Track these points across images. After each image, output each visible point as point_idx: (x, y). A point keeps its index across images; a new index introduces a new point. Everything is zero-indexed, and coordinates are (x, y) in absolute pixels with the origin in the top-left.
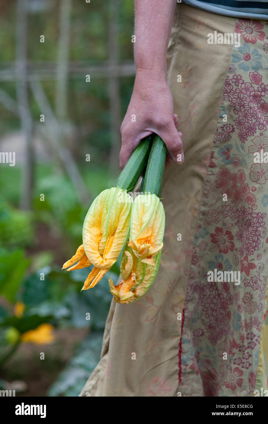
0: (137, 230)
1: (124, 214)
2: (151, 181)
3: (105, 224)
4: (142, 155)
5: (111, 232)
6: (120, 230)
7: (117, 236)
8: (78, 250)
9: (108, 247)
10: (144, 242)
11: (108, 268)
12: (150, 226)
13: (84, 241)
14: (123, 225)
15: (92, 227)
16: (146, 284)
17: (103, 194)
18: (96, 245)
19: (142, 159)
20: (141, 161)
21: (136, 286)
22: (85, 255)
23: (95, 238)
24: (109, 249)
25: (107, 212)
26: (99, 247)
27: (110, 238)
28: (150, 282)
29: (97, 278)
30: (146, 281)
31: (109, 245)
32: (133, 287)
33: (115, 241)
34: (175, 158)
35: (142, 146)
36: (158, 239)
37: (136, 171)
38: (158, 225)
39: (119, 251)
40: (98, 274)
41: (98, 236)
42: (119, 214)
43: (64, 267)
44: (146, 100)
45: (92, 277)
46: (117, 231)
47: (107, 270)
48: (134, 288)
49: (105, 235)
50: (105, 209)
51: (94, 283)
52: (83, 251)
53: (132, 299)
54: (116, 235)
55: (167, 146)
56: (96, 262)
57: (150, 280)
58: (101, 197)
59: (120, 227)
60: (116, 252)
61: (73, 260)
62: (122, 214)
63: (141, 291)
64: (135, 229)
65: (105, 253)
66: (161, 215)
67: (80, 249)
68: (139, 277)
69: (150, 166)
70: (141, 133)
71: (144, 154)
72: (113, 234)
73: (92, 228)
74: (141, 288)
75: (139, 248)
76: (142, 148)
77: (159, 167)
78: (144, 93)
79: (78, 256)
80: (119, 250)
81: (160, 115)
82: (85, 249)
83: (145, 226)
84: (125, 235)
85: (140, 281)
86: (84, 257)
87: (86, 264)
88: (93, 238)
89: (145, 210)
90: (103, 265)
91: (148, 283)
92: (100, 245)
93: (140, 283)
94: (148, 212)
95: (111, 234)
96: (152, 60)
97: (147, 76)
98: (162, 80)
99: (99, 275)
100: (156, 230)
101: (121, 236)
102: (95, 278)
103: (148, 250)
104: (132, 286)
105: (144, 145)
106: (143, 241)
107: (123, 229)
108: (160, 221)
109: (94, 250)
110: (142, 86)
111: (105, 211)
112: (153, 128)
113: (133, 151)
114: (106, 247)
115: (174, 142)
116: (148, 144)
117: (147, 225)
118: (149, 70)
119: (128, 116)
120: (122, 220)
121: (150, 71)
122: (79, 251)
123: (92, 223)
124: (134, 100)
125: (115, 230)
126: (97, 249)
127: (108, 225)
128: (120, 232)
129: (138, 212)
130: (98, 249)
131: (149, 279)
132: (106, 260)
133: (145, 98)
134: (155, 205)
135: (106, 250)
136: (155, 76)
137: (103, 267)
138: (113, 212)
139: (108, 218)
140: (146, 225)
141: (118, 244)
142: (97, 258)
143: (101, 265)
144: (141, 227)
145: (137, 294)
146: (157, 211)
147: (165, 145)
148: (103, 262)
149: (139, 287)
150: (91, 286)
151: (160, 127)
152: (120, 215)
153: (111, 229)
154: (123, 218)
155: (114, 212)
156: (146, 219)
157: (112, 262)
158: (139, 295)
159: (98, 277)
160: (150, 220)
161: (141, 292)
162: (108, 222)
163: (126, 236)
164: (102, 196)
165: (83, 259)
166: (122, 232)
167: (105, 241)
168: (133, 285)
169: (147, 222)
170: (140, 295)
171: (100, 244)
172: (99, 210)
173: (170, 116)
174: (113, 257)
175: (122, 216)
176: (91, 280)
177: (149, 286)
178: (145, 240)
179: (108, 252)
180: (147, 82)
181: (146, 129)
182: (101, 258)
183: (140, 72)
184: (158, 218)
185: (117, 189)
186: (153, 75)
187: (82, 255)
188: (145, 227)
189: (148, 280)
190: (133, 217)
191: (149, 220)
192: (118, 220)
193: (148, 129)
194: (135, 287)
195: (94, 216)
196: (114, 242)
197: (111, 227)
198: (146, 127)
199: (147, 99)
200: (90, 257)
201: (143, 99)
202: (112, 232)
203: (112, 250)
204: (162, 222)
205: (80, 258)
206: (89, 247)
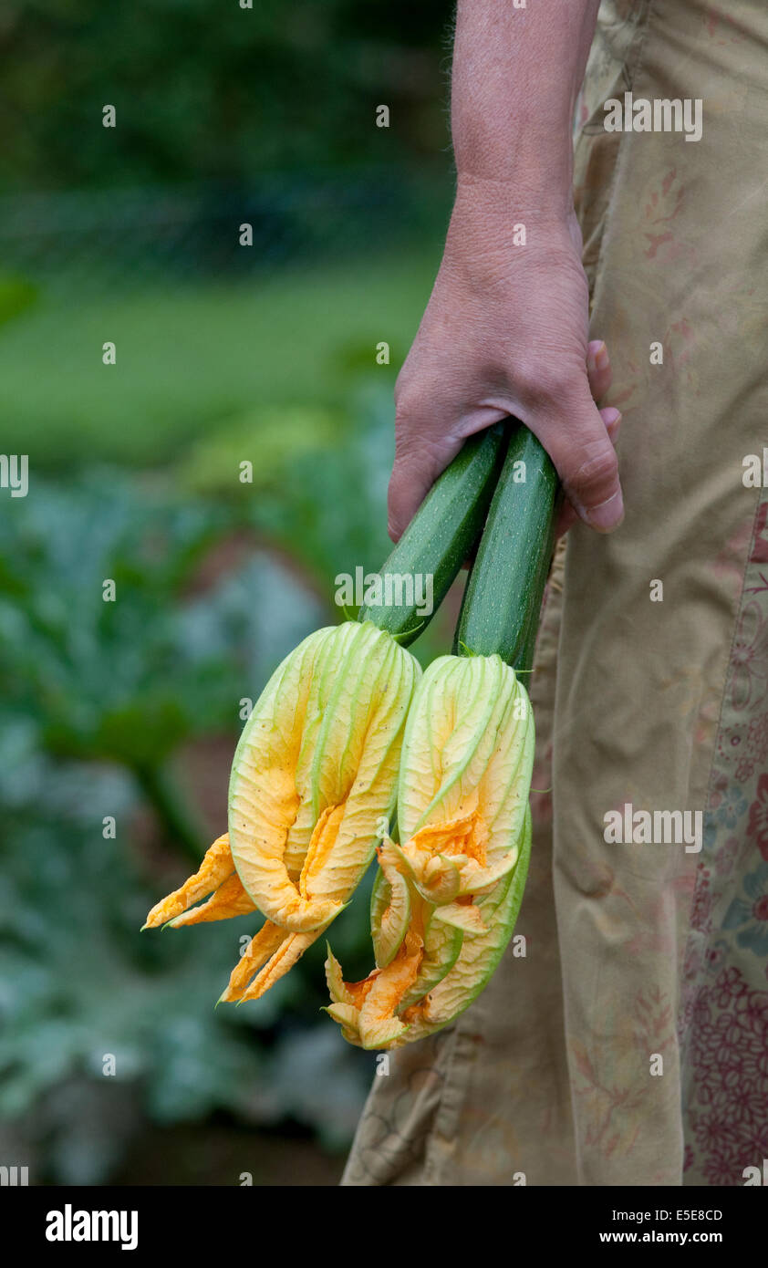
0: (426, 796)
1: (381, 728)
2: (490, 601)
3: (311, 761)
4: (467, 498)
5: (334, 791)
6: (365, 788)
7: (355, 811)
8: (209, 856)
9: (320, 849)
10: (447, 844)
11: (316, 931)
12: (472, 781)
13: (234, 821)
14: (376, 770)
15: (267, 769)
16: (470, 976)
17: (309, 647)
18: (276, 841)
19: (466, 511)
20: (460, 521)
21: (425, 989)
22: (233, 874)
23: (276, 814)
24: (322, 855)
25: (322, 716)
26: (286, 845)
27: (328, 814)
28: (483, 968)
29: (275, 964)
30: (468, 964)
31: (322, 840)
32: (414, 992)
33: (346, 827)
34: (587, 512)
35: (468, 464)
36: (503, 831)
37: (439, 560)
38: (503, 777)
39: (358, 866)
40: (280, 951)
41: (287, 803)
42: (364, 727)
43: (152, 920)
44: (487, 294)
45: (259, 953)
46: (356, 790)
47: (309, 936)
48: (420, 995)
49: (311, 803)
50: (316, 705)
51: (262, 983)
52: (226, 859)
53: (414, 1032)
54: (351, 807)
55: (558, 466)
56: (272, 905)
57: (483, 960)
58: (303, 659)
59: (365, 778)
60: (348, 868)
61: (188, 894)
62: (375, 725)
63: (447, 1004)
64: (414, 790)
65: (308, 871)
66: (520, 734)
67: (216, 852)
68: (438, 953)
69: (491, 542)
70: (466, 414)
71: (476, 493)
72: (341, 801)
73: (266, 773)
74: (449, 992)
75: (425, 869)
76: (468, 470)
77: (525, 549)
78: (478, 268)
79: (208, 879)
80: (359, 862)
81: (535, 352)
82: (235, 853)
83: (454, 782)
84: (382, 806)
85: (442, 970)
86: (231, 880)
87: (238, 905)
88: (265, 811)
89: (459, 717)
90: (296, 917)
91: (476, 973)
92: (294, 838)
93: (443, 975)
94: (468, 726)
95: (334, 800)
96: (512, 144)
97: (491, 206)
98: (547, 221)
99: (283, 954)
100: (498, 797)
101: (370, 810)
102: (268, 965)
103: (457, 878)
104: (411, 987)
105: (475, 460)
106: (442, 839)
107: (376, 783)
108: (513, 759)
109: (268, 857)
110: (473, 239)
111: (315, 715)
112: (511, 399)
113: (435, 480)
114: (310, 849)
115: (584, 456)
116: (492, 452)
117: (459, 779)
118: (501, 181)
119: (421, 348)
120: (375, 751)
121: (504, 184)
122: (212, 858)
123: (267, 755)
124: (445, 291)
125: (350, 785)
126: (279, 854)
127: (320, 767)
128: (364, 794)
129: (429, 725)
130: (284, 854)
131: (481, 957)
132: (309, 898)
133: (482, 286)
134: (493, 703)
135: (312, 859)
136: (521, 207)
137: (297, 925)
138: (343, 717)
139: (320, 743)
140: (455, 778)
141: (357, 840)
142: (276, 889)
143: (289, 916)
144: (439, 782)
145: (430, 1017)
146: (504, 723)
147: (549, 464)
148: (296, 906)
149: (441, 988)
150: (249, 995)
151: (534, 398)
152: (367, 729)
153: (335, 782)
154: (380, 743)
155: (347, 720)
156: (458, 755)
157: (329, 909)
158: (438, 1019)
159: (278, 959)
160: (470, 760)
161: (449, 1007)
162: (322, 756)
163: (386, 810)
164: (306, 653)
165: (229, 884)
166: (372, 795)
167: (309, 825)
168: (414, 985)
169: (462, 767)
170: (445, 1018)
171: (292, 833)
172: (295, 706)
173: (574, 356)
174: (336, 887)
175: (375, 734)
176: (254, 965)
177: (479, 981)
178: (448, 836)
179: (318, 867)
180: (492, 228)
181: (482, 403)
182: (291, 890)
183: (470, 187)
184: (504, 746)
185: (362, 631)
186: (517, 203)
187: (223, 873)
188: (450, 788)
189: (476, 962)
190: (411, 744)
191: (467, 759)
192: (362, 751)
193: (490, 402)
194: (423, 992)
195: (275, 729)
196: (341, 832)
197: (334, 774)
198: (483, 395)
199: (488, 290)
200: (253, 885)
201: (474, 291)
202: (338, 792)
203: (331, 863)
204: (520, 762)
205: (216, 883)
206: (248, 845)
